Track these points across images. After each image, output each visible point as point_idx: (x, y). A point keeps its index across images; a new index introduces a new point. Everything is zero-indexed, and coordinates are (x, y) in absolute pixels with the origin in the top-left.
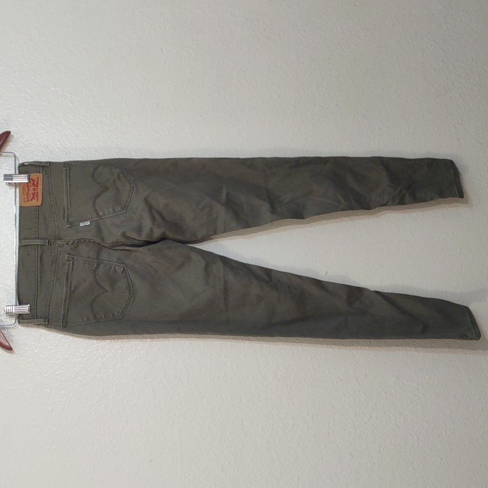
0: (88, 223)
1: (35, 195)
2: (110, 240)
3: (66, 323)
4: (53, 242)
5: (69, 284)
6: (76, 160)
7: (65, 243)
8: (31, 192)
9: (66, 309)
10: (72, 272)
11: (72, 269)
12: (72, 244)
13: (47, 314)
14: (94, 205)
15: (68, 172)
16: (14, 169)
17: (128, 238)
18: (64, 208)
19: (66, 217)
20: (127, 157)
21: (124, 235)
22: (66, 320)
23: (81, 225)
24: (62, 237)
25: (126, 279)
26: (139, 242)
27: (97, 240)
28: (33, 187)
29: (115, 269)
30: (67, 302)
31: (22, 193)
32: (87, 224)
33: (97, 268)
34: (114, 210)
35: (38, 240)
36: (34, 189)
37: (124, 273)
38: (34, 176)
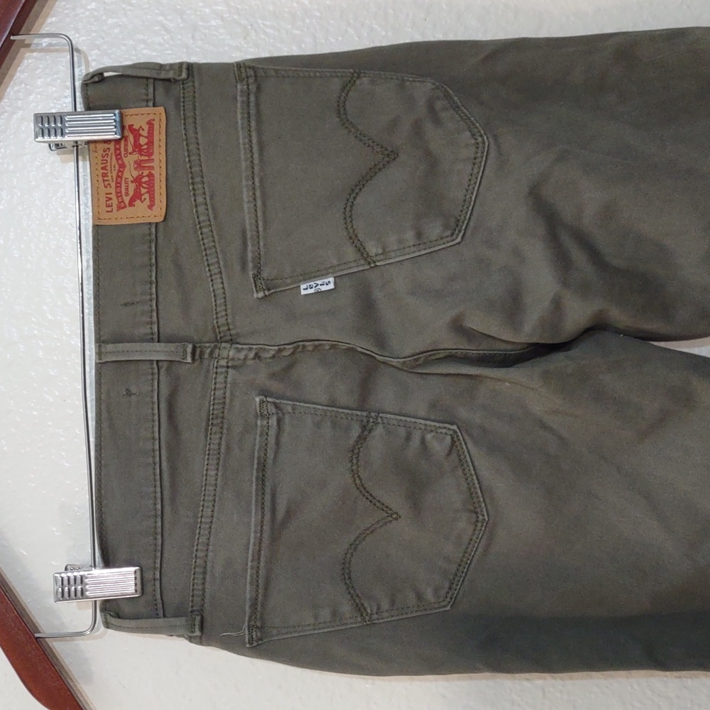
0: (327, 284)
1: (143, 185)
2: (407, 344)
3: (261, 628)
4: (208, 351)
5: (268, 497)
6: (276, 54)
7: (251, 355)
8: (130, 173)
9: (261, 582)
10: (276, 453)
11: (278, 443)
12: (273, 357)
13: (197, 599)
14: (348, 217)
15: (252, 98)
16: (69, 92)
17: (470, 335)
18: (244, 232)
19: (251, 265)
20: (451, 37)
21: (458, 327)
22: (262, 618)
23: (303, 292)
24: (237, 335)
25: (460, 472)
26: (509, 347)
27: (363, 344)
28: (136, 157)
29: (423, 441)
30: (262, 559)
31: (101, 177)
32: (324, 288)
33: (362, 438)
34: (419, 235)
35: (158, 346)
36: (139, 165)
37: (454, 456)
38: (139, 117)
